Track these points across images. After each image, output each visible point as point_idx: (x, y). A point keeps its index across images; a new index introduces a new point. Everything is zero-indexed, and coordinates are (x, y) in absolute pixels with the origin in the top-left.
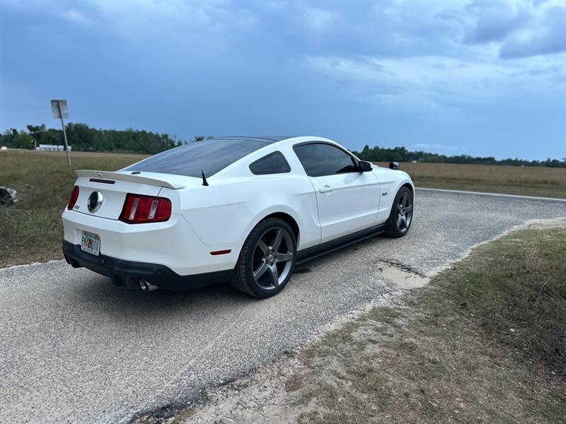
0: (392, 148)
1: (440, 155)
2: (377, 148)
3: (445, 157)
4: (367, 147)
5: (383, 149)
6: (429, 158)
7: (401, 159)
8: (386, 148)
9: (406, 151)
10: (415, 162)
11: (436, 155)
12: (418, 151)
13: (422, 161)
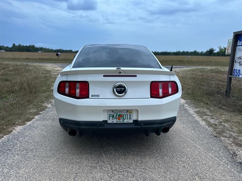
0: (28, 45)
1: (50, 49)
2: (20, 45)
3: (53, 50)
4: (14, 45)
5: (23, 46)
6: (47, 50)
7: (33, 50)
8: (25, 45)
9: (35, 47)
10: (40, 52)
11: (49, 49)
12: (40, 47)
13: (43, 52)
